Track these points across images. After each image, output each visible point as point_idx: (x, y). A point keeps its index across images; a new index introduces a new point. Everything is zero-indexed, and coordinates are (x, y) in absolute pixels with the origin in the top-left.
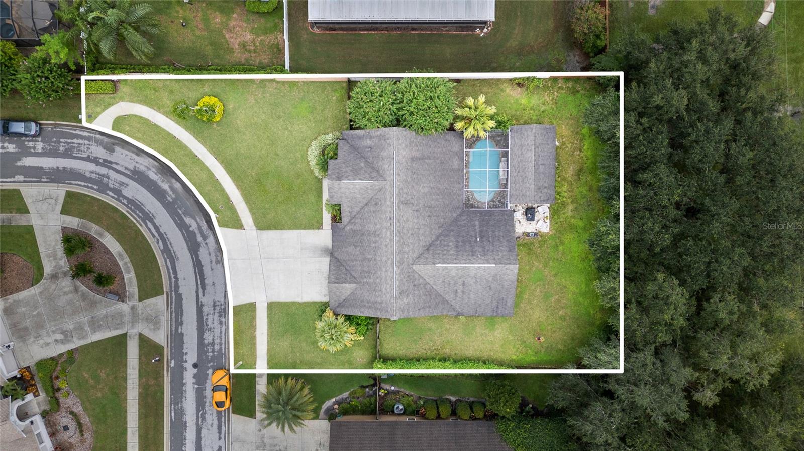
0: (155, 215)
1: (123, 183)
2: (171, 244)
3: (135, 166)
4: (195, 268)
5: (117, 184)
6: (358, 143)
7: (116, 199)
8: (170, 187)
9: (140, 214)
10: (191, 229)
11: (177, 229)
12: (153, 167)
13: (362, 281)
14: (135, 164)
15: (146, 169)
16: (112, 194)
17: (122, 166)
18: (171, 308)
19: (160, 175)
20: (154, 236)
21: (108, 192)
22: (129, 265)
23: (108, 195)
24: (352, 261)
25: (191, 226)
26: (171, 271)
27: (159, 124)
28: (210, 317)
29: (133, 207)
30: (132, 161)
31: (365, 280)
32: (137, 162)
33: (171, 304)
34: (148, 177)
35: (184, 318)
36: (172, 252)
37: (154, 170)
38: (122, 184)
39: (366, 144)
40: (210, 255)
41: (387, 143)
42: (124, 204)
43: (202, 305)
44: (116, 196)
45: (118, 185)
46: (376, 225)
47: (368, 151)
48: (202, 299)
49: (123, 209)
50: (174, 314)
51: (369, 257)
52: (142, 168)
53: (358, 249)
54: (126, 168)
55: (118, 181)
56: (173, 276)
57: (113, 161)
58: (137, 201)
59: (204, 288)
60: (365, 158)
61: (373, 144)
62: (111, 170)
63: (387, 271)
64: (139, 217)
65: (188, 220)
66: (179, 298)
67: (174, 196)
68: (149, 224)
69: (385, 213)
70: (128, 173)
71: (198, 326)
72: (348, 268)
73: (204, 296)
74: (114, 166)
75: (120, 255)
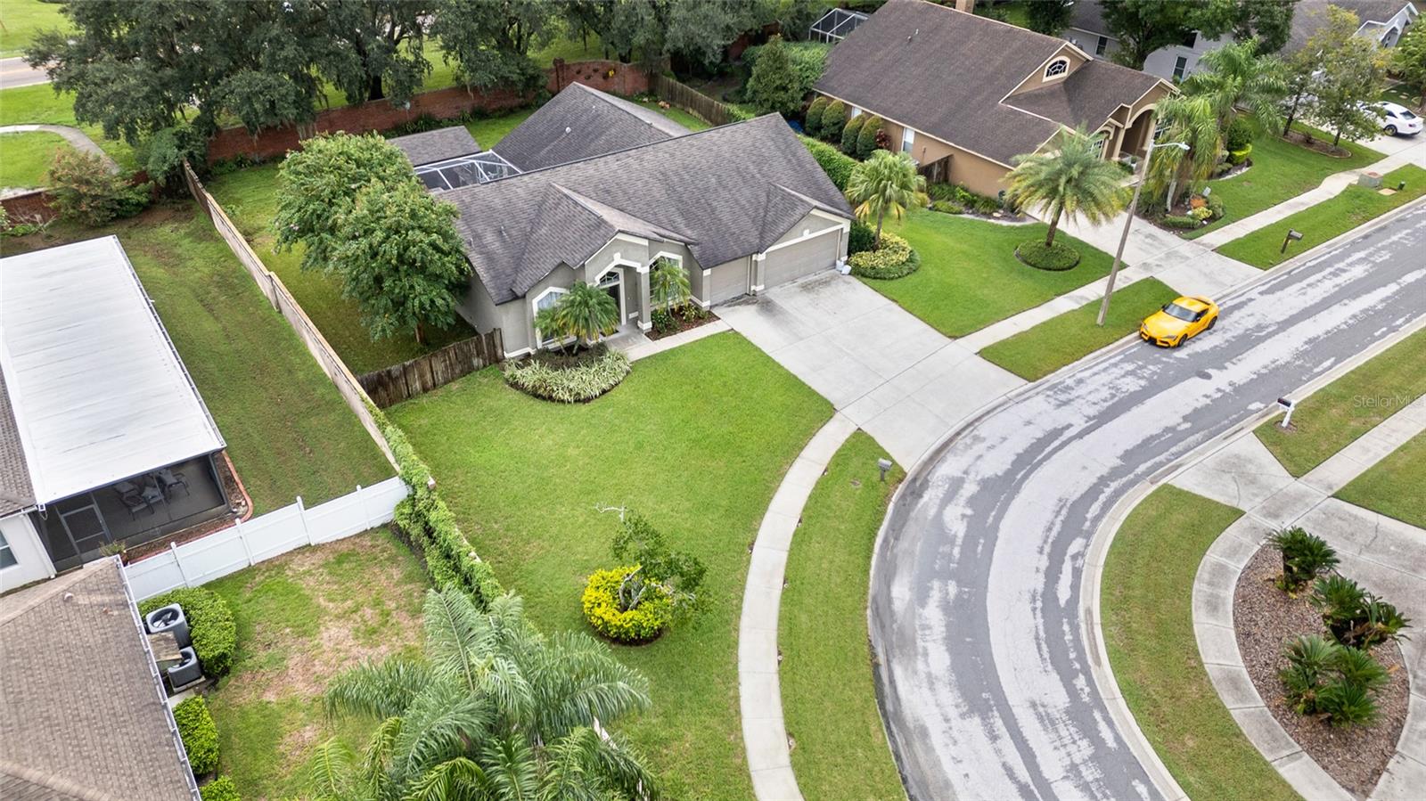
0: (1027, 597)
1: (1040, 718)
2: (1050, 529)
3: (963, 716)
4: (1040, 463)
5: (1064, 733)
6: (504, 261)
7: (1103, 710)
8: (923, 603)
9: (1066, 628)
10: (969, 512)
11: (1000, 534)
12: (915, 672)
13: (763, 180)
14: (956, 723)
15: (939, 685)
16: (1102, 726)
17: (998, 752)
18: (1169, 461)
19: (920, 643)
20: (1077, 573)
21: (1111, 743)
22: (1206, 576)
23: (1118, 738)
24: (743, 208)
25: (964, 516)
26: (1102, 498)
27: (779, 726)
28: (1091, 398)
29: (1072, 656)
30: (955, 733)
31: (758, 176)
32: (947, 720)
33: (1161, 464)
34: (954, 667)
35: (1155, 430)
36: (1061, 518)
37: (920, 665)
38: (1047, 721)
39: (497, 244)
40: (980, 457)
41: (472, 203)
42: (1090, 682)
43: (1090, 418)
44: (1097, 715)
45: (1061, 727)
46: (647, 182)
47: (510, 236)
48: (1080, 423)
49: (1107, 679)
50: (1174, 450)
51: (713, 180)
52: (948, 697)
53: (715, 204)
54: (994, 738)
55: (1053, 736)
56: (1108, 491)
57: (1013, 788)
58: (1046, 655)
59: (1056, 433)
60: (527, 237)
61: (489, 229)
62: (1046, 774)
63: (714, 144)
64: (1075, 629)
65: (958, 528)
66: (1131, 457)
67: (936, 584)
68: (1064, 593)
69: (615, 172)
70: (999, 723)
71: (1135, 404)
72: (762, 212)
73: (1070, 426)
74: (1023, 775)
75: (1213, 606)
